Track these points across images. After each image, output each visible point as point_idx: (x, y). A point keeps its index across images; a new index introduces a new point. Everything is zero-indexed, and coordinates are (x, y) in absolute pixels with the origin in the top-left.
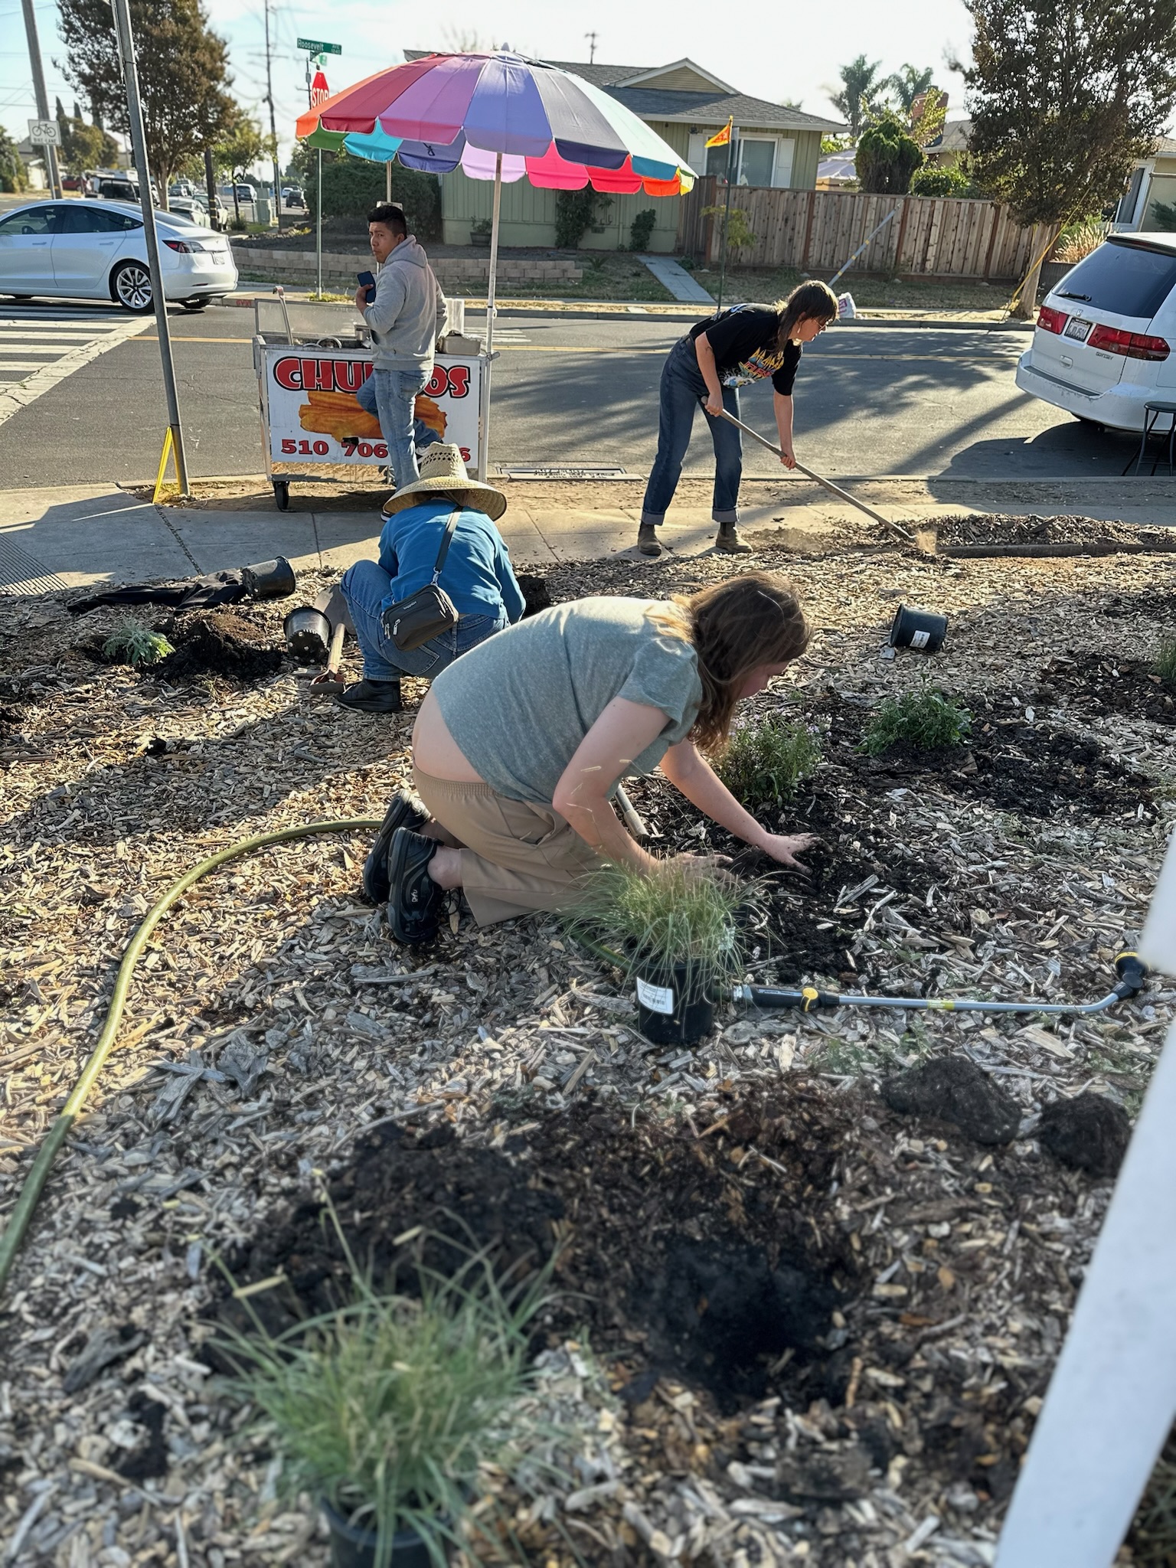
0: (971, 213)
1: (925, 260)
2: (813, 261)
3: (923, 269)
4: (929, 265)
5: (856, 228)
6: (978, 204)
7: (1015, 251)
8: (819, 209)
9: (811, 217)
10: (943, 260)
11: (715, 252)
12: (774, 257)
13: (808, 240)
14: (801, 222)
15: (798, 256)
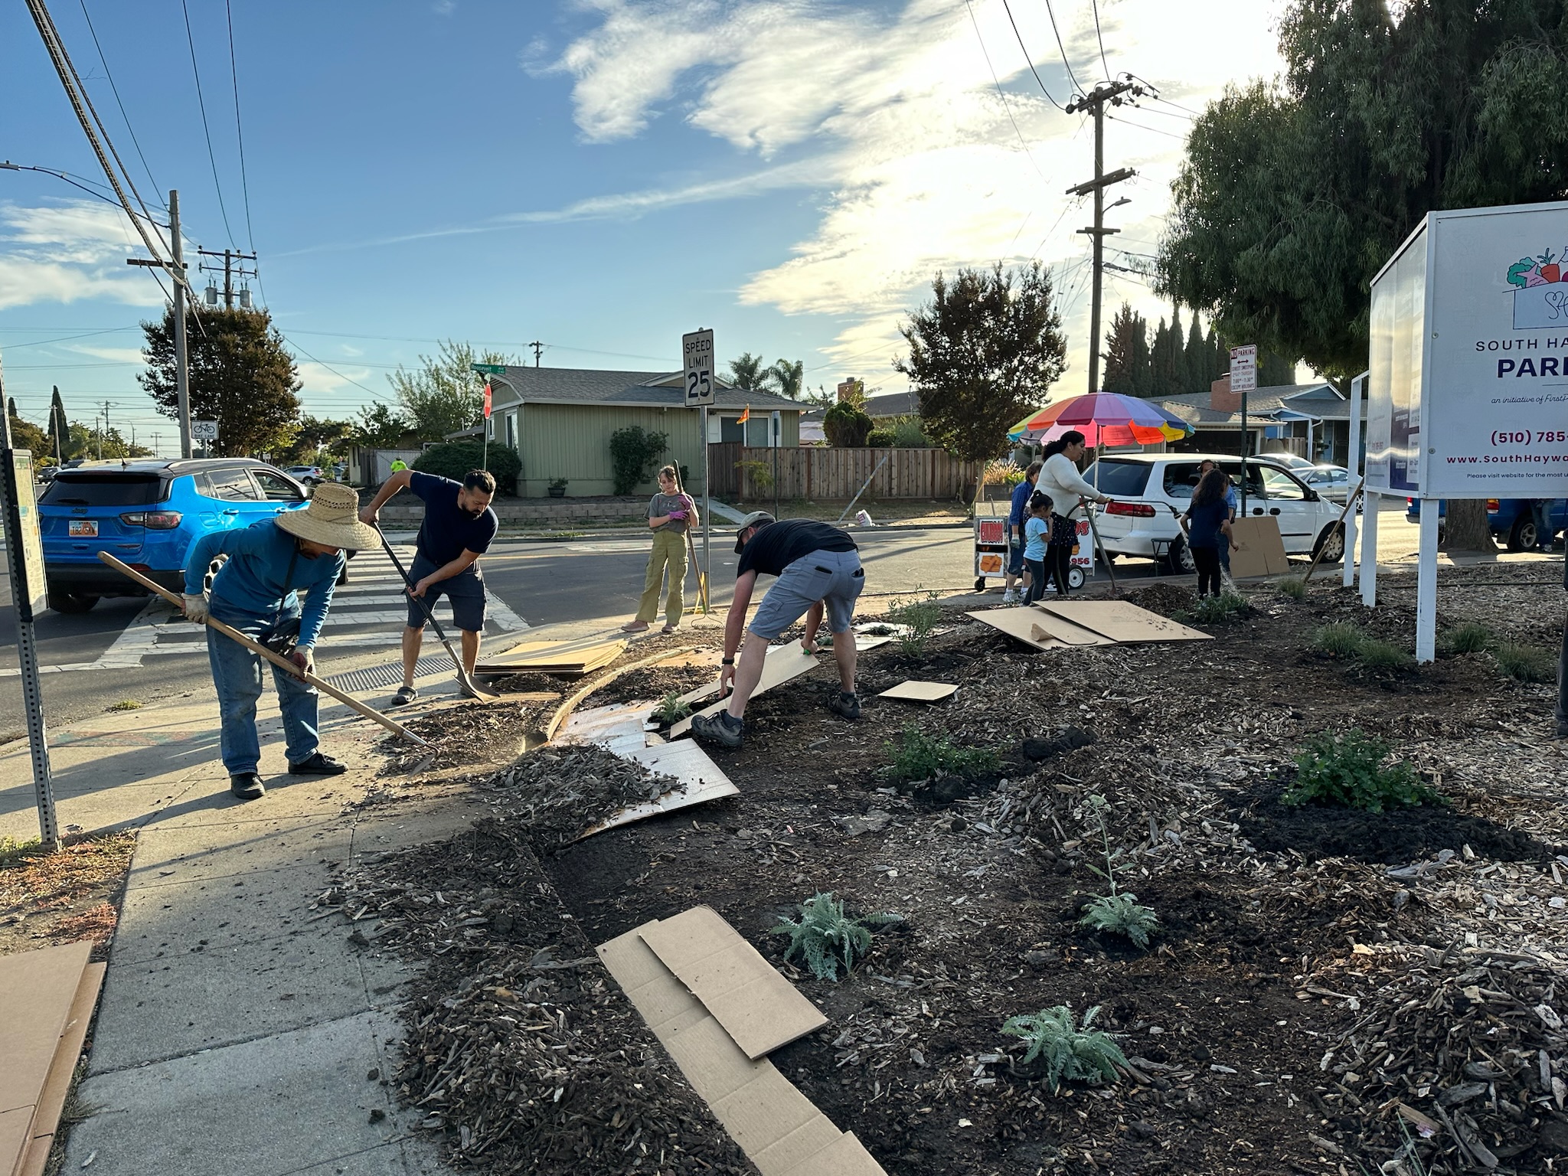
0: (917, 457)
1: (891, 489)
2: (815, 493)
3: (890, 495)
4: (894, 492)
5: (841, 470)
6: (920, 451)
7: (950, 479)
8: (815, 459)
9: (810, 465)
10: (903, 488)
11: (746, 491)
12: (787, 492)
13: (810, 480)
14: (804, 468)
15: (804, 491)
